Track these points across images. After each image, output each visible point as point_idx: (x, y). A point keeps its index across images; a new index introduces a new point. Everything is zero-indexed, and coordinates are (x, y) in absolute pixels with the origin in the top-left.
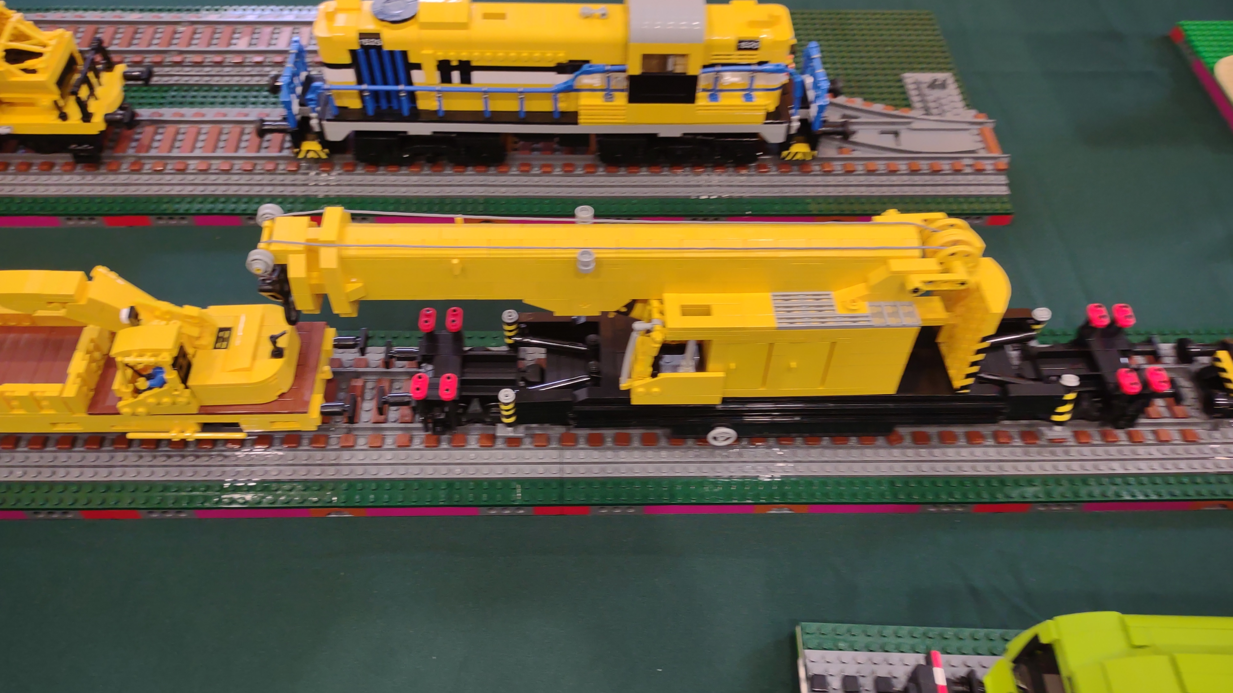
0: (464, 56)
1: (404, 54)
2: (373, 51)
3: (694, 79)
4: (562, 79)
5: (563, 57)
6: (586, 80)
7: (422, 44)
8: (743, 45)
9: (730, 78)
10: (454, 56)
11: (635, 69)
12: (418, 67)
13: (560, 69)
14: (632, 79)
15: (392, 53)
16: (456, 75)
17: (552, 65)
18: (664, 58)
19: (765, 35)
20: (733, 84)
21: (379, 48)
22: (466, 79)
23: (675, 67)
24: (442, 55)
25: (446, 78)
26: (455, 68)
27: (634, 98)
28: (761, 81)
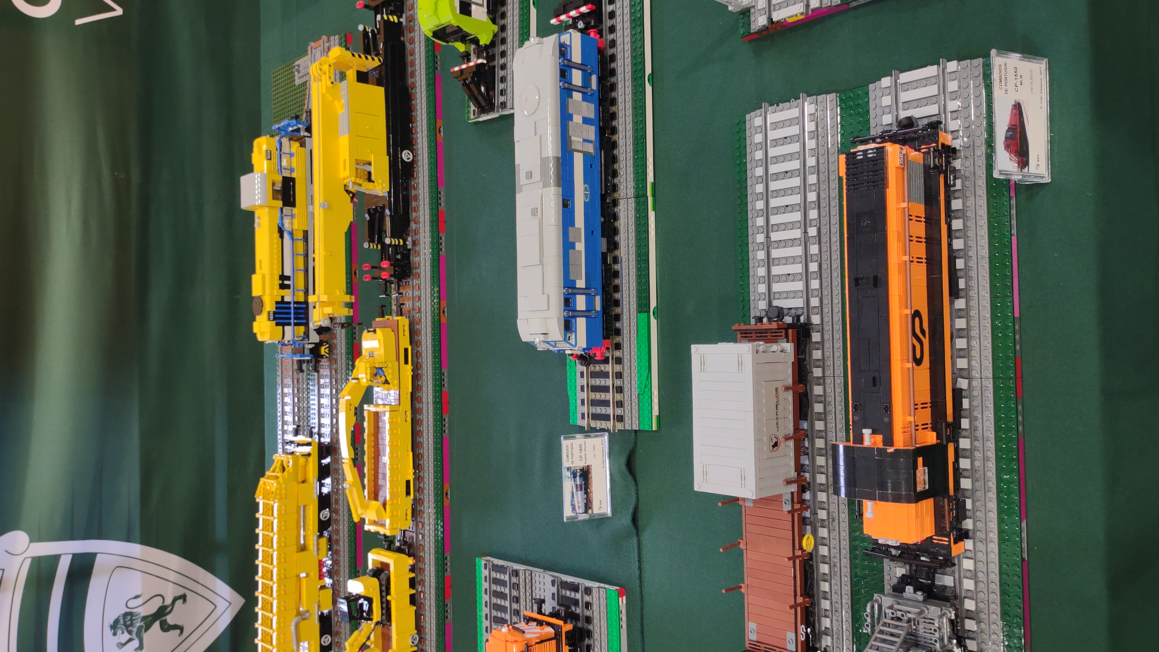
0: (277, 277)
1: (277, 303)
2: (276, 316)
3: (284, 178)
4: (286, 236)
5: (277, 235)
6: (287, 225)
7: (272, 294)
8: (269, 157)
9: (284, 163)
10: (278, 282)
11: (280, 203)
12: (283, 297)
13: (282, 237)
14: (285, 204)
15: (277, 308)
16: (286, 282)
17: (280, 240)
18: (275, 192)
19: (264, 147)
20: (287, 161)
21: (275, 313)
22: (288, 278)
23: (279, 187)
24: (277, 287)
25: (288, 287)
26: (283, 282)
27: (293, 204)
28: (286, 149)
